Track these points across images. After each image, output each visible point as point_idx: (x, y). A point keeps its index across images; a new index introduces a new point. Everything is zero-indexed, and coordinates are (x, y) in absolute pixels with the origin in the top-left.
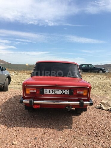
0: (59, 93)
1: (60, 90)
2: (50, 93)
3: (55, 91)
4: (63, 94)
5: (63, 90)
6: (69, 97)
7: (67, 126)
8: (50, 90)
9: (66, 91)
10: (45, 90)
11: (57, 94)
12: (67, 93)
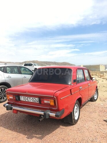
0: (31, 101)
1: (31, 98)
2: (25, 100)
3: (28, 98)
4: (34, 102)
5: (34, 98)
6: (39, 105)
7: (40, 136)
8: (24, 97)
9: (36, 99)
10: (20, 96)
11: (30, 101)
12: (38, 101)
